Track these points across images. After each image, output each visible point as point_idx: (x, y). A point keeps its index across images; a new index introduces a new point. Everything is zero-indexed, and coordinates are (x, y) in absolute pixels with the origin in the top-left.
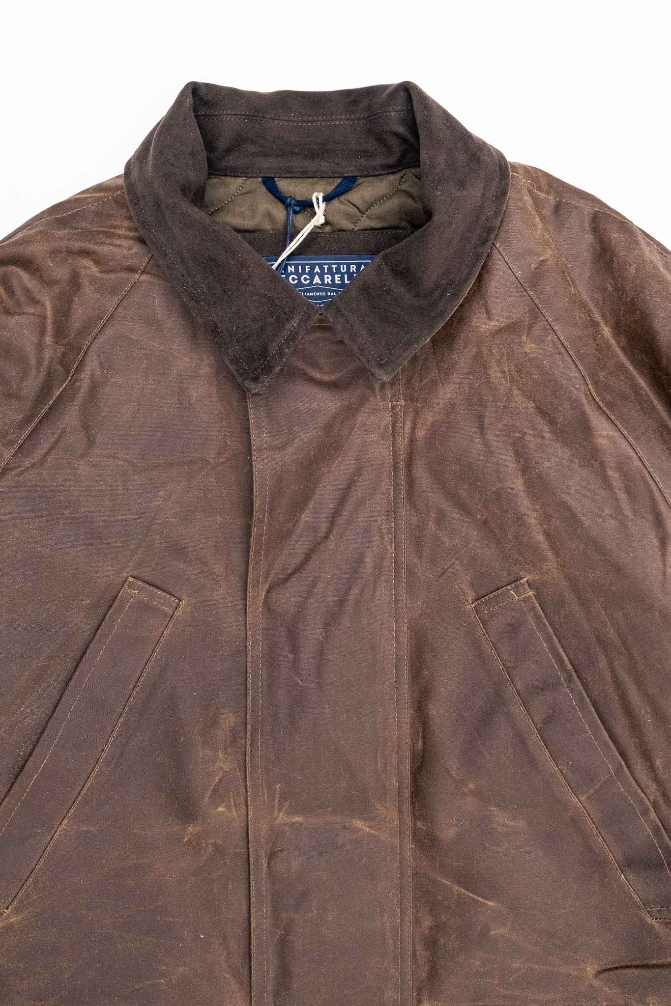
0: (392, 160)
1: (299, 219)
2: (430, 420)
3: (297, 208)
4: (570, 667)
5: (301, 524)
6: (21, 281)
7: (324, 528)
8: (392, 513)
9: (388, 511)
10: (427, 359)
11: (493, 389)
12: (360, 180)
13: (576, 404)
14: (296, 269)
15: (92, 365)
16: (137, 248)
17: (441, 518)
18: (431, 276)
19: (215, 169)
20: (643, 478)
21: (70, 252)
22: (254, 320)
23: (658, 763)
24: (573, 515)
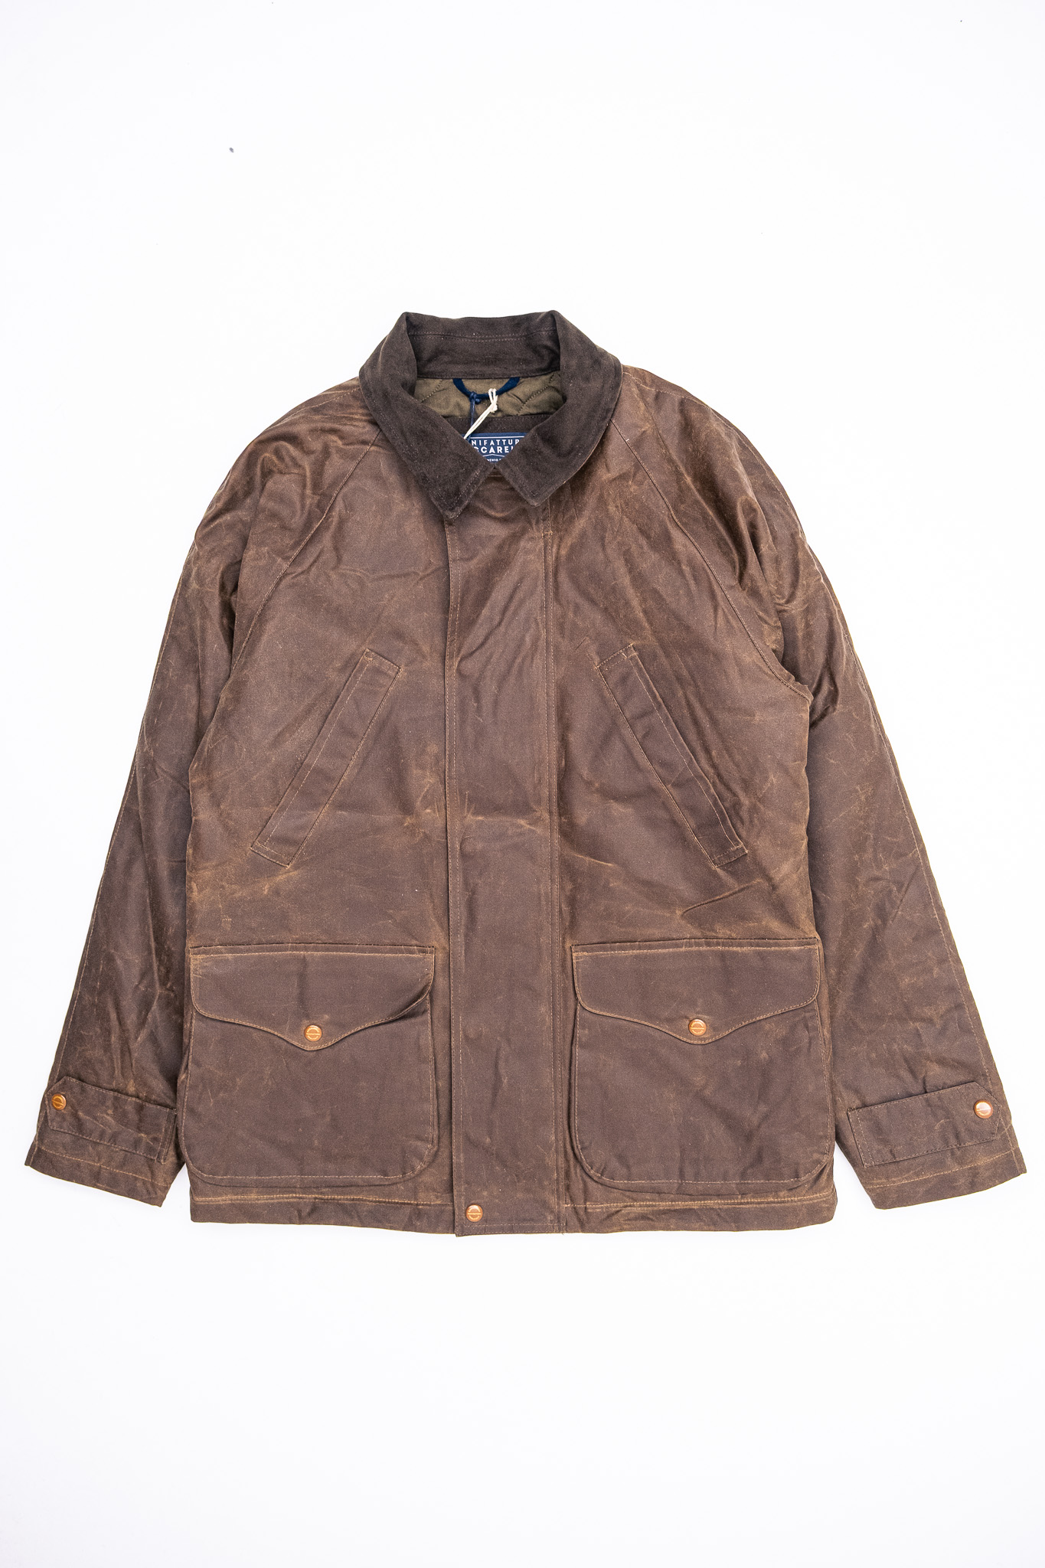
0: (544, 365)
1: (479, 407)
2: (569, 543)
3: (478, 400)
4: (660, 699)
5: (482, 617)
6: (288, 451)
7: (497, 619)
8: (545, 608)
9: (541, 607)
10: (567, 502)
11: (611, 519)
12: (522, 380)
13: (662, 524)
14: (478, 443)
15: (339, 506)
16: (368, 428)
17: (577, 607)
18: (567, 441)
19: (422, 374)
20: (703, 568)
21: (324, 431)
22: (451, 471)
23: (714, 753)
24: (661, 596)
